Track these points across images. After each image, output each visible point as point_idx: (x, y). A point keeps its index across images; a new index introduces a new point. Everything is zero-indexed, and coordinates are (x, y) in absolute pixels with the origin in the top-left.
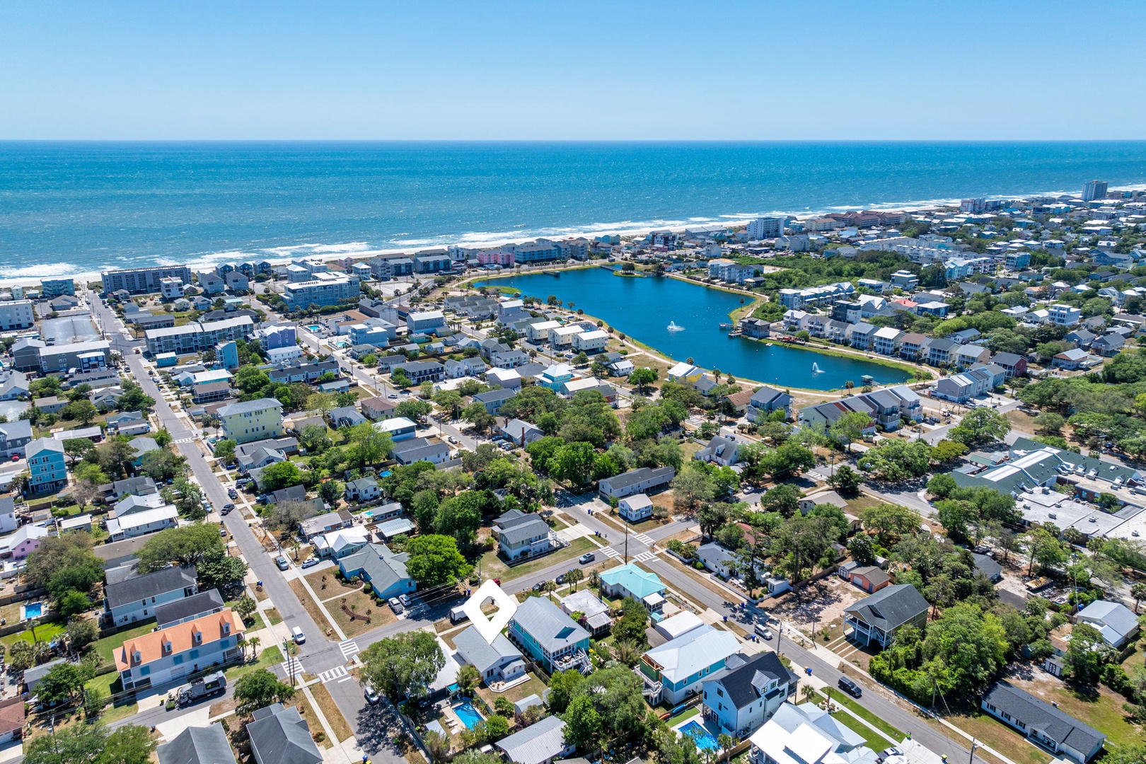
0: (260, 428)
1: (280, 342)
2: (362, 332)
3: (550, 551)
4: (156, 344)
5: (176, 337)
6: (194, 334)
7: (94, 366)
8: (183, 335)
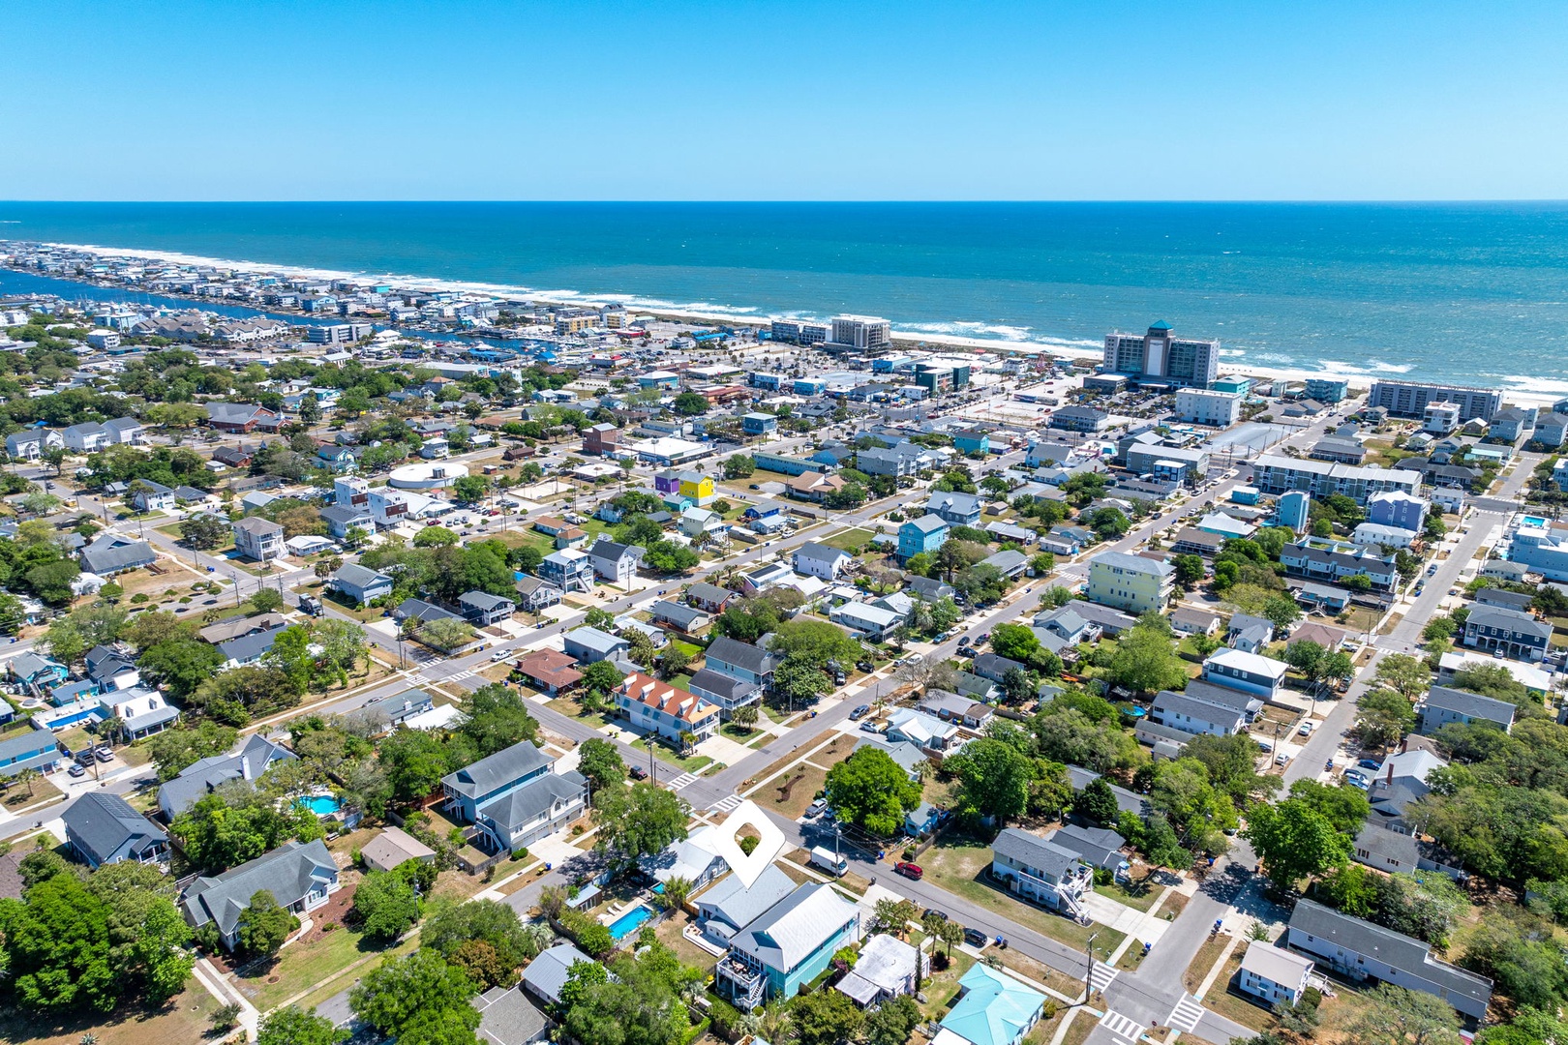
0: (1129, 595)
1: (1391, 517)
2: (1531, 542)
3: (1057, 908)
4: (1262, 474)
5: (1291, 472)
6: (1315, 475)
7: (1165, 478)
8: (1301, 473)
